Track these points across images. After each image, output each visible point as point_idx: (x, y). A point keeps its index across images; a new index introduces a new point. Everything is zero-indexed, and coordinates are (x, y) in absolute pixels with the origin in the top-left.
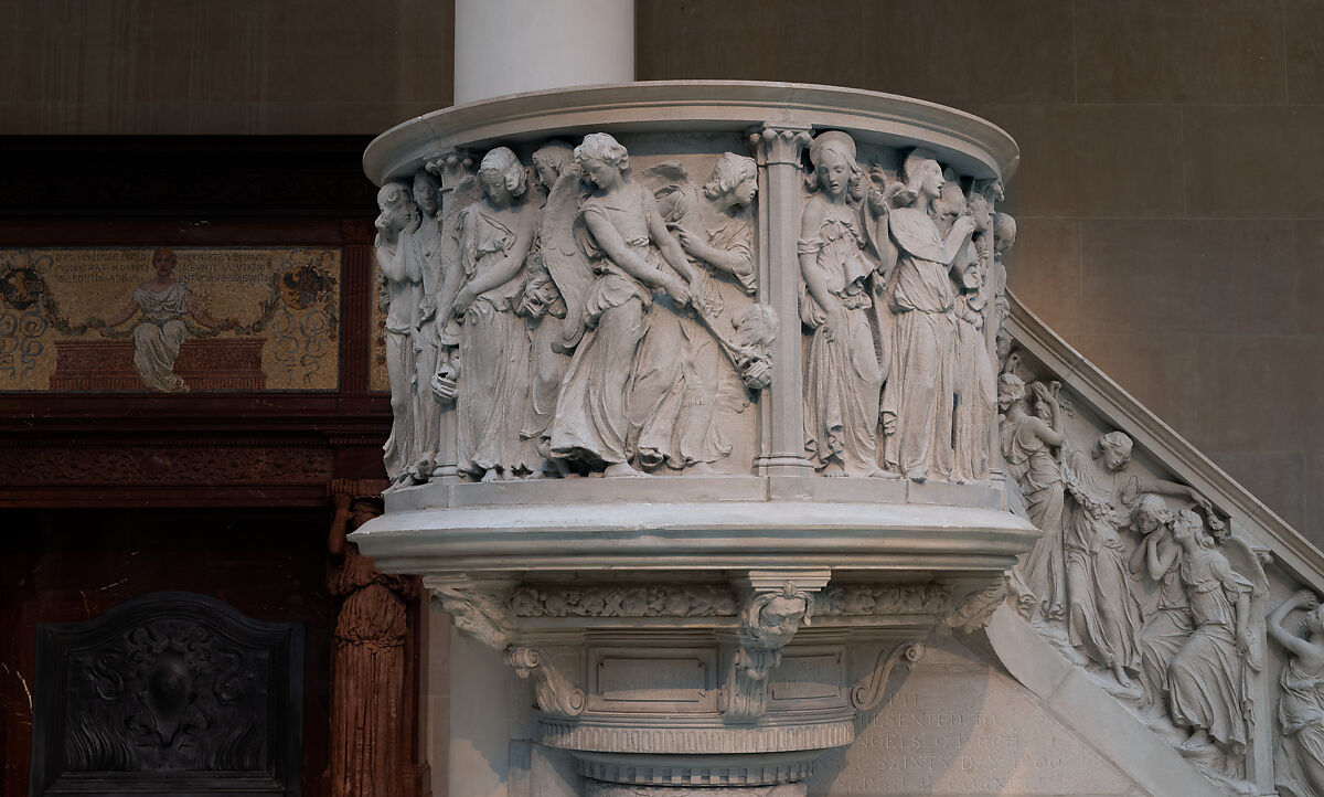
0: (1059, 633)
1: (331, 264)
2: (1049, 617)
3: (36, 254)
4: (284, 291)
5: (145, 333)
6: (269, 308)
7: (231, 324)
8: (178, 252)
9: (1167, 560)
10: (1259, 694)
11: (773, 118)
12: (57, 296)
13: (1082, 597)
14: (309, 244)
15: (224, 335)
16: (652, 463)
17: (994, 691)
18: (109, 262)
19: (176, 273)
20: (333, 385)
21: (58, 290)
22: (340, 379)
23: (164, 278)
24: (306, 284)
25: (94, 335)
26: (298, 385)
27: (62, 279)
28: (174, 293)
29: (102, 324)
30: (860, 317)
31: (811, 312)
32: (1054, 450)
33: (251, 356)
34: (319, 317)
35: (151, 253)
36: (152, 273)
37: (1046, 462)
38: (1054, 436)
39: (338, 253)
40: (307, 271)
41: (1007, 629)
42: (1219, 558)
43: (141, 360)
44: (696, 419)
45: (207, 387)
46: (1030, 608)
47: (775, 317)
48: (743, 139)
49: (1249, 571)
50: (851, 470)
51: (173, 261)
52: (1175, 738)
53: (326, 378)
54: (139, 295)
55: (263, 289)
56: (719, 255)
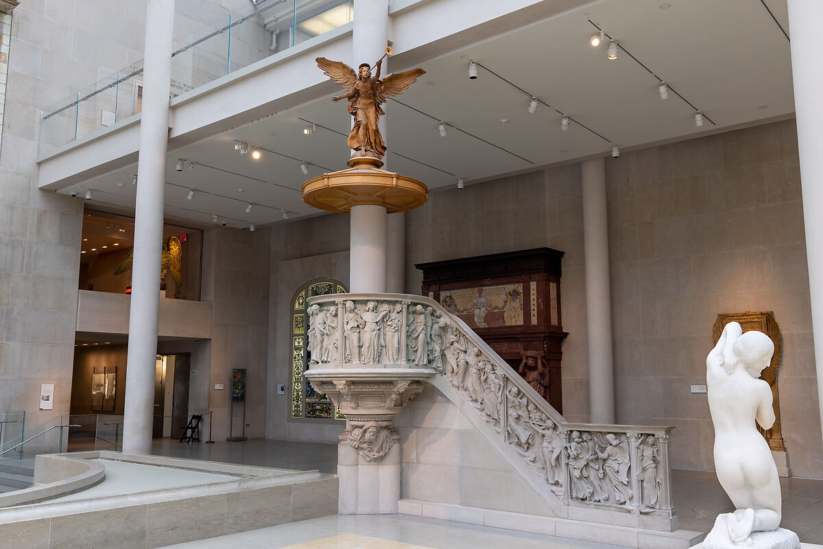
0: (464, 393)
1: (520, 288)
2: (465, 390)
3: (452, 292)
4: (509, 297)
5: (477, 311)
6: (506, 302)
7: (496, 308)
8: (483, 288)
9: (485, 377)
10: (502, 408)
11: (337, 300)
12: (457, 303)
13: (470, 386)
14: (514, 283)
15: (495, 311)
16: (326, 362)
17: (450, 406)
18: (468, 291)
19: (483, 294)
20: (522, 324)
21: (457, 301)
22: (524, 321)
23: (480, 296)
24: (514, 294)
25: (465, 313)
26: (514, 324)
27: (457, 298)
28: (483, 300)
29: (467, 310)
30: (356, 334)
31: (345, 334)
32: (465, 352)
33: (501, 315)
34: (518, 303)
35: (477, 289)
36: (478, 294)
37: (462, 355)
38: (463, 349)
39: (522, 285)
40: (514, 291)
41: (451, 393)
42: (492, 376)
43: (476, 319)
44: (330, 354)
45: (491, 326)
46: (458, 387)
47: (338, 335)
48: (333, 303)
49: (499, 379)
50: (354, 363)
51: (482, 290)
52: (486, 418)
53: (520, 321)
54: (475, 301)
55: (504, 297)
56: (332, 325)
